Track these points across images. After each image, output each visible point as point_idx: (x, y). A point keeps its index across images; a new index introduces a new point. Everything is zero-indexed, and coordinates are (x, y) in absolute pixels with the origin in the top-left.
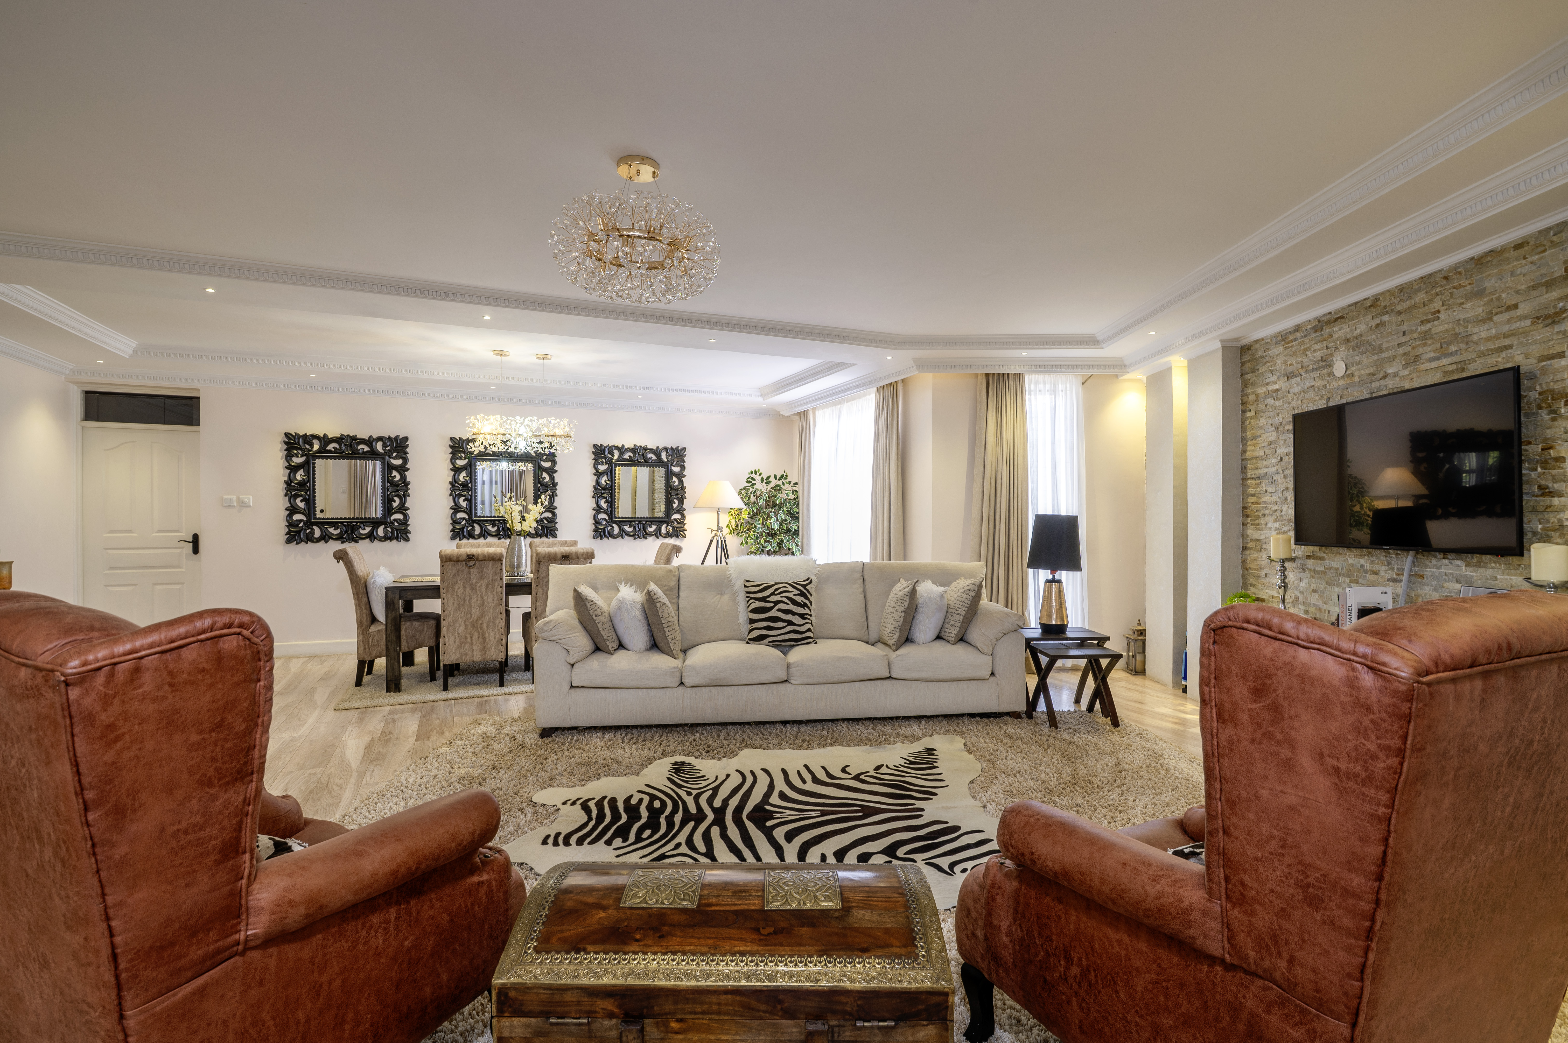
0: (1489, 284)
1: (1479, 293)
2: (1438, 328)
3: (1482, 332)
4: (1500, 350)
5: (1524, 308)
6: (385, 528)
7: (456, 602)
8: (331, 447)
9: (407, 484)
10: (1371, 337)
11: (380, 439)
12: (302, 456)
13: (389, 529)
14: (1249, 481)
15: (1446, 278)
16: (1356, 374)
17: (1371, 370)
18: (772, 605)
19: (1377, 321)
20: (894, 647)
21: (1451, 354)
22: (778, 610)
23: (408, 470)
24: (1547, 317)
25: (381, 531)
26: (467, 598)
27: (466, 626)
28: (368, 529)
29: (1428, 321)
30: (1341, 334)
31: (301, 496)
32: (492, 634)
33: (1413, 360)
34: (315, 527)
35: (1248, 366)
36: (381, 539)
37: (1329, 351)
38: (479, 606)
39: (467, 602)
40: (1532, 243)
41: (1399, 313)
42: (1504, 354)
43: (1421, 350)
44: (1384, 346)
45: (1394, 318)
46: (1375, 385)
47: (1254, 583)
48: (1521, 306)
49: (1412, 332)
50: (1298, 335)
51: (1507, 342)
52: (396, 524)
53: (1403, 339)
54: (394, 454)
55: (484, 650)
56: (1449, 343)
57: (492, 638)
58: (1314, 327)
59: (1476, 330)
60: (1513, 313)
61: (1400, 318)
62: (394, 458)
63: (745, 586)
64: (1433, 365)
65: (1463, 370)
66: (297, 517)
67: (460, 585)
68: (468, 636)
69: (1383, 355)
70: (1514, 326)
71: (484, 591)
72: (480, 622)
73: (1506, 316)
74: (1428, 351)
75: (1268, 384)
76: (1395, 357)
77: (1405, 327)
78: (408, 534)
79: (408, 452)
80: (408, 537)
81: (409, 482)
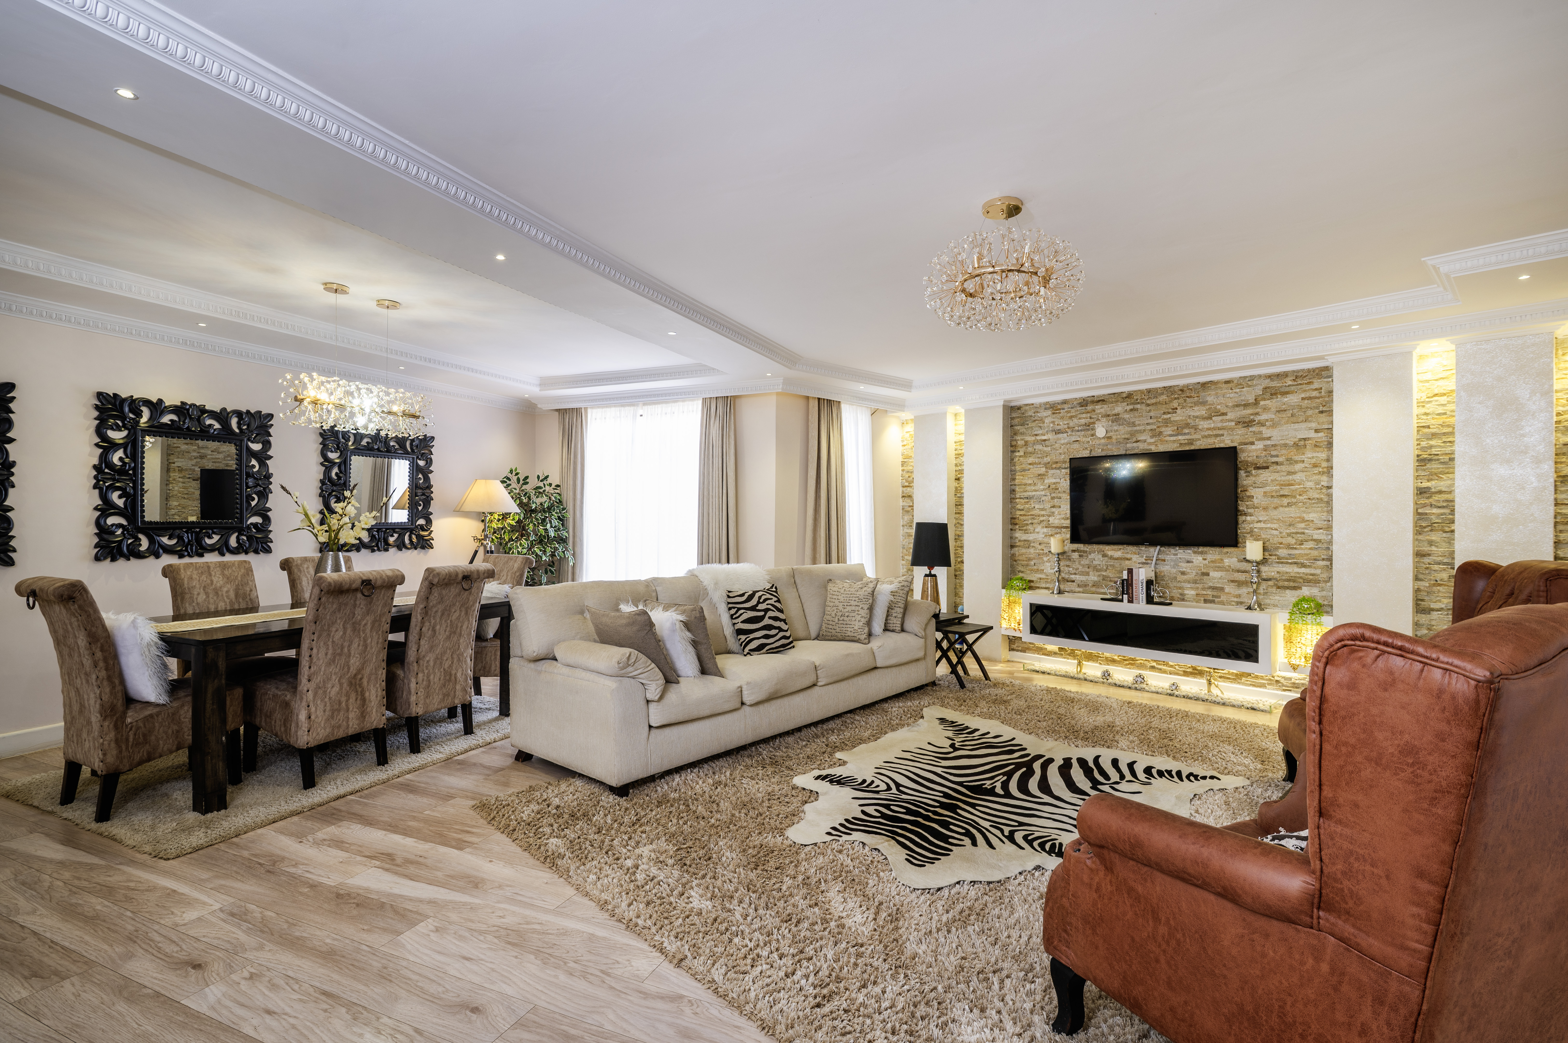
0: (1210, 399)
1: (1204, 403)
2: (1175, 417)
3: (1204, 424)
4: (1217, 436)
5: (1230, 416)
7: (330, 652)
9: (8, 466)
10: (1126, 416)
14: (1017, 500)
15: (1182, 390)
16: (1114, 437)
17: (1126, 436)
18: (762, 613)
19: (1131, 407)
20: (867, 641)
21: (1185, 434)
22: (770, 618)
23: (11, 441)
24: (1244, 423)
26: (346, 644)
27: (341, 684)
29: (1169, 413)
30: (1102, 410)
32: (373, 692)
33: (1156, 434)
35: (1016, 421)
37: (1092, 421)
38: (360, 654)
39: (346, 650)
40: (1235, 382)
41: (1148, 405)
42: (1218, 439)
43: (1163, 429)
44: (1137, 423)
45: (1143, 407)
46: (1129, 445)
47: (1022, 570)
48: (1229, 414)
49: (1157, 417)
50: (1066, 406)
51: (1221, 432)
53: (1151, 421)
55: (363, 715)
56: (1183, 428)
57: (373, 698)
58: (1080, 403)
59: (1202, 423)
60: (1224, 417)
61: (1148, 408)
63: (729, 597)
64: (1172, 438)
65: (1192, 444)
67: (339, 624)
68: (344, 699)
69: (1135, 428)
70: (1225, 424)
71: (368, 631)
72: (359, 676)
73: (1220, 418)
74: (1168, 431)
75: (1036, 435)
76: (1144, 430)
77: (1152, 414)
78: (12, 554)
79: (14, 410)
80: (11, 558)
81: (14, 462)
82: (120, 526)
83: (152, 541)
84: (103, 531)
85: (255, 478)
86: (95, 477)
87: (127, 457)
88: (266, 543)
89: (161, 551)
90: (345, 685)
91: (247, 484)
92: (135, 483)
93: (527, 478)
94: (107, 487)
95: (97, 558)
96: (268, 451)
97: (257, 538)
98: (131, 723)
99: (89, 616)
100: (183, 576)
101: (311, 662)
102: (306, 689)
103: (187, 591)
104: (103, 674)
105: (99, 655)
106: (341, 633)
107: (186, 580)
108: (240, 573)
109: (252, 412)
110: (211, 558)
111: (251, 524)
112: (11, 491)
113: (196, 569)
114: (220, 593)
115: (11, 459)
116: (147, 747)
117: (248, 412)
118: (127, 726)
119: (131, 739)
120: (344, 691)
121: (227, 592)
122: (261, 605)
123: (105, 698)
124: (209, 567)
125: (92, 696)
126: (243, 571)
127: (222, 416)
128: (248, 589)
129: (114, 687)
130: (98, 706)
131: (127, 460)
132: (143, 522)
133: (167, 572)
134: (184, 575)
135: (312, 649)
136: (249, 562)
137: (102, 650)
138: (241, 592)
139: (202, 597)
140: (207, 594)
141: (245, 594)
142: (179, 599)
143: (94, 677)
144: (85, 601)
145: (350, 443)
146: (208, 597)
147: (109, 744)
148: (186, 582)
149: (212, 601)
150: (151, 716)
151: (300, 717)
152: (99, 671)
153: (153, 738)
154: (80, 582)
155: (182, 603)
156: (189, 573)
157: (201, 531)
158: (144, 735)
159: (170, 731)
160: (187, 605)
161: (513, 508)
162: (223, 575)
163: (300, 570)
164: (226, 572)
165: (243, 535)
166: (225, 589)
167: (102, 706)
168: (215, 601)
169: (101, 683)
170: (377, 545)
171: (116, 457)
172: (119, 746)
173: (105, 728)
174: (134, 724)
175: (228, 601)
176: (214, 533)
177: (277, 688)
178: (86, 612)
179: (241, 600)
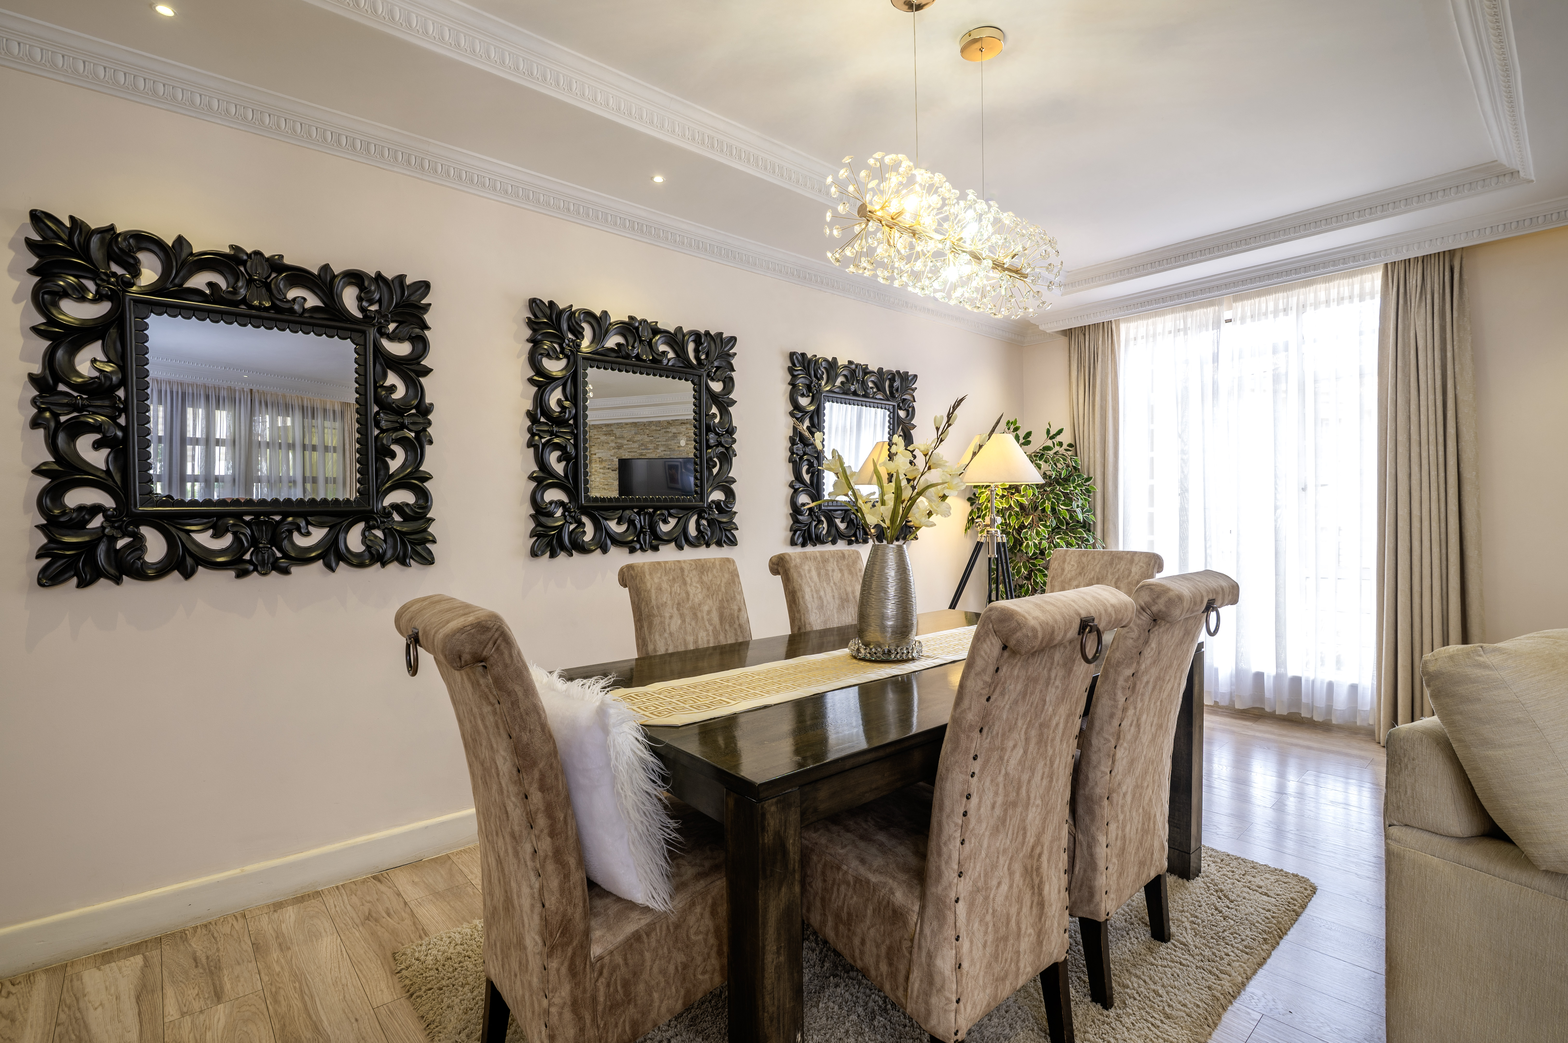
6: (369, 528)
8: (200, 281)
9: (424, 410)
11: (355, 277)
12: (99, 298)
13: (379, 533)
23: (427, 371)
25: (354, 540)
27: (1012, 876)
28: (318, 534)
31: (96, 428)
34: (146, 531)
36: (359, 562)
52: (397, 518)
54: (392, 326)
55: (1039, 938)
57: (1052, 893)
62: (391, 338)
66: (76, 498)
67: (1020, 731)
68: (1013, 910)
72: (1038, 851)
78: (429, 546)
79: (429, 323)
80: (430, 553)
81: (432, 405)
82: (561, 504)
83: (598, 527)
84: (540, 511)
85: (717, 434)
86: (530, 430)
87: (567, 399)
88: (730, 531)
89: (609, 542)
90: (1017, 876)
91: (707, 441)
92: (576, 437)
93: (1029, 434)
94: (544, 445)
95: (534, 554)
96: (730, 392)
97: (720, 522)
98: (600, 958)
99: (515, 704)
100: (649, 585)
101: (963, 827)
102: (953, 896)
103: (655, 612)
104: (545, 845)
105: (536, 797)
106: (1021, 751)
107: (653, 591)
108: (724, 580)
109: (712, 333)
110: (668, 554)
111: (713, 502)
112: (428, 448)
113: (667, 573)
114: (699, 615)
115: (428, 401)
116: (632, 1010)
117: (707, 333)
118: (592, 965)
119: (601, 999)
120: (1015, 890)
121: (709, 612)
122: (755, 637)
123: (552, 902)
124: (682, 570)
125: (526, 890)
126: (726, 576)
127: (676, 339)
128: (736, 608)
129: (566, 877)
130: (536, 918)
131: (567, 404)
132: (587, 498)
133: (627, 577)
134: (651, 582)
135: (968, 797)
136: (734, 562)
137: (543, 788)
138: (727, 612)
139: (675, 623)
140: (682, 616)
141: (731, 615)
142: (645, 625)
143: (528, 848)
144: (506, 666)
145: (823, 383)
146: (684, 621)
147: (560, 1014)
148: (653, 596)
149: (689, 629)
150: (637, 937)
151: (939, 962)
152: (538, 837)
153: (641, 987)
154: (495, 618)
155: (650, 633)
156: (656, 580)
157: (655, 512)
158: (626, 984)
159: (671, 969)
160: (657, 637)
161: (1031, 475)
162: (702, 582)
163: (800, 575)
164: (705, 579)
165: (703, 518)
166: (706, 608)
167: (545, 921)
168: (693, 629)
169: (543, 866)
170: (855, 535)
171: (555, 397)
172: (578, 1017)
173: (553, 977)
174: (607, 960)
175: (710, 628)
176: (670, 515)
177: (863, 861)
178: (509, 693)
179: (727, 627)
